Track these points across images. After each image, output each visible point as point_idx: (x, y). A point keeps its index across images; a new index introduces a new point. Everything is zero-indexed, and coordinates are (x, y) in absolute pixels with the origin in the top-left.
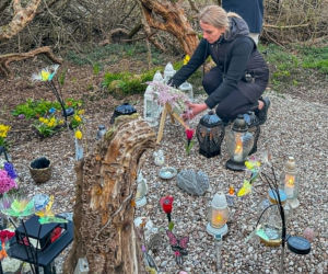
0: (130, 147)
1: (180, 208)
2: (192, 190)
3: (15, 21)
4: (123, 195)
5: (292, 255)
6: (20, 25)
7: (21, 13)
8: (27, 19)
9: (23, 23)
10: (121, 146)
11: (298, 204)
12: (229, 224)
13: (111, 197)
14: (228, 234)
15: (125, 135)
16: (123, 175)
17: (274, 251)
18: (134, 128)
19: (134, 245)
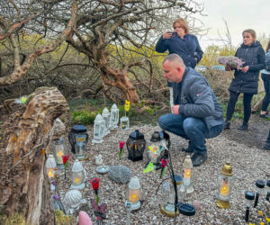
0: (45, 109)
1: (108, 191)
2: (118, 179)
3: (15, 73)
4: (34, 143)
5: (181, 216)
6: (17, 76)
7: (19, 68)
8: (22, 72)
9: (20, 75)
10: (37, 106)
11: (193, 190)
12: (142, 202)
13: (23, 144)
14: (140, 209)
15: (41, 98)
16: (37, 129)
17: (172, 220)
18: (49, 94)
19: (41, 184)
